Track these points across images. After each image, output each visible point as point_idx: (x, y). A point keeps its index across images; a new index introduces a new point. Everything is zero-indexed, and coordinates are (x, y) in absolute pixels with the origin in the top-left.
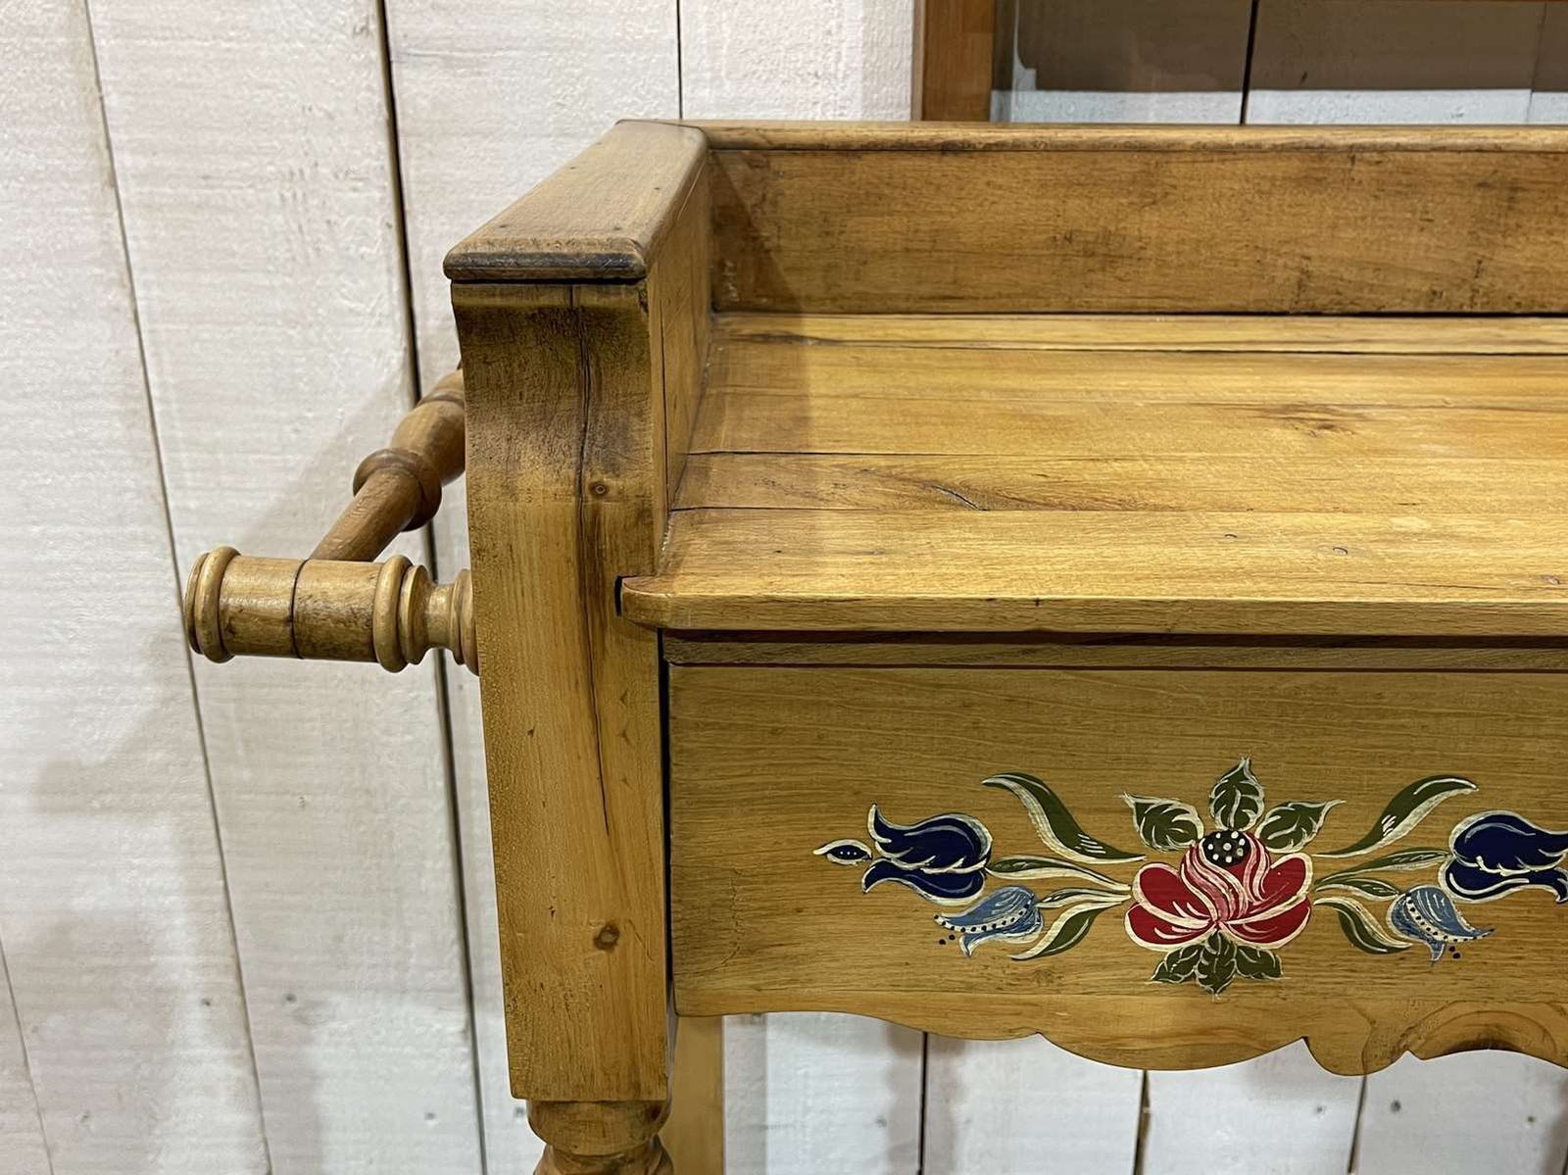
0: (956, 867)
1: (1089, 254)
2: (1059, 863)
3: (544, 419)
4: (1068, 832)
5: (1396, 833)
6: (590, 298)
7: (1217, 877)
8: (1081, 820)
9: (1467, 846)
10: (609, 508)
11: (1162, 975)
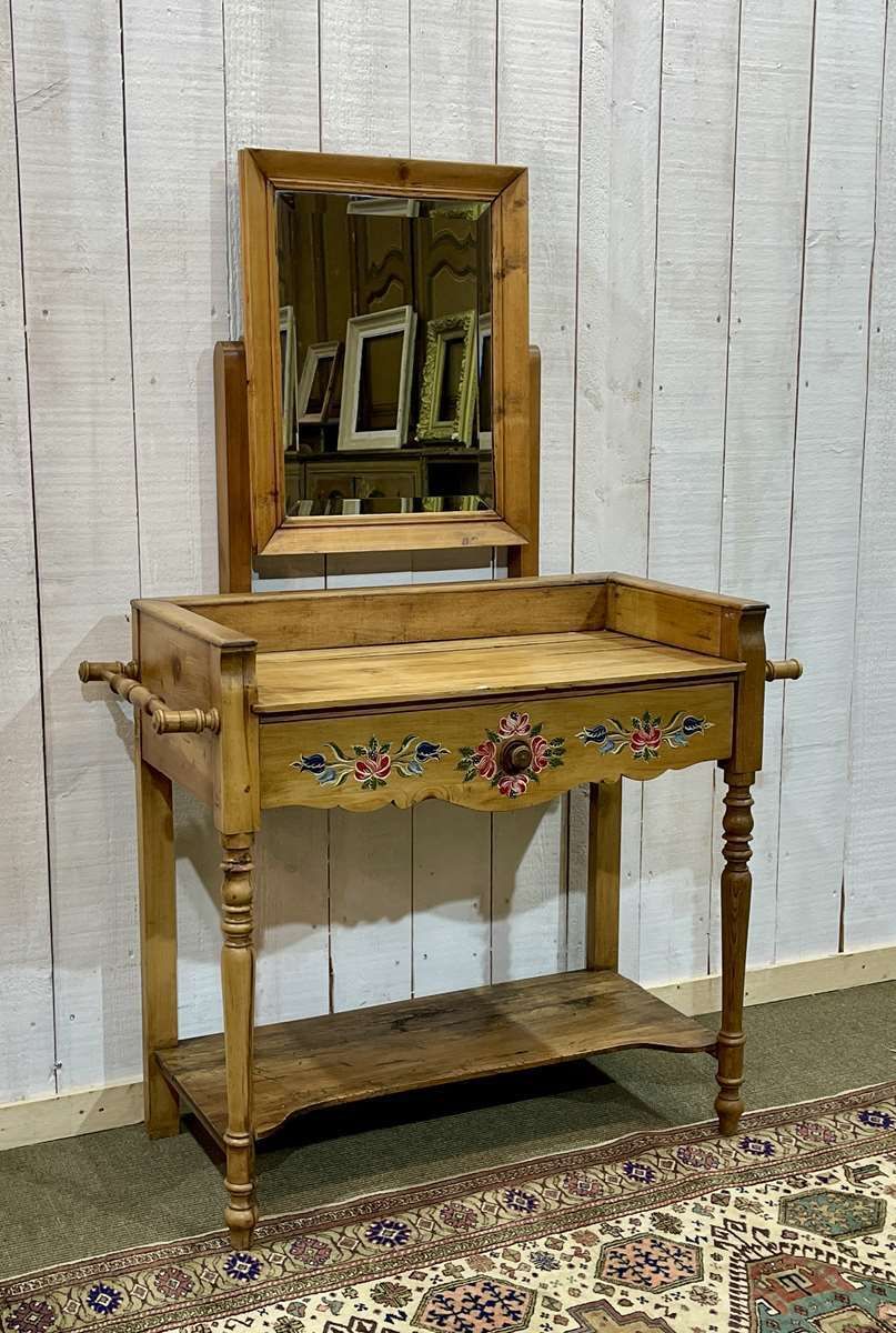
0: (319, 766)
1: (291, 632)
2: (339, 762)
3: (236, 674)
4: (341, 755)
5: (405, 749)
6: (247, 649)
7: (372, 763)
8: (345, 752)
9: (420, 750)
10: (250, 691)
11: (363, 787)
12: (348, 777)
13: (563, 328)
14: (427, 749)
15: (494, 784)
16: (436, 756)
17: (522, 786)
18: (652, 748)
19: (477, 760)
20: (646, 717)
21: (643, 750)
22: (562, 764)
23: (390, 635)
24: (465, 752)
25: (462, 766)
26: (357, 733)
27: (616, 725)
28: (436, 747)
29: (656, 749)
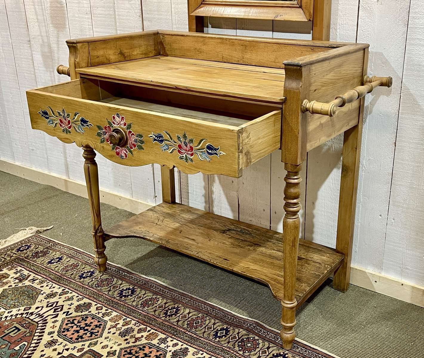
0: (47, 116)
2: (54, 117)
5: (76, 118)
7: (64, 121)
9: (81, 121)
11: (63, 131)
12: (57, 125)
14: (84, 121)
15: (113, 149)
16: (88, 126)
17: (125, 154)
18: (189, 156)
19: (105, 133)
20: (185, 137)
21: (184, 156)
22: (143, 149)
24: (99, 128)
25: (99, 135)
26: (58, 105)
27: (168, 136)
28: (88, 121)
29: (191, 157)
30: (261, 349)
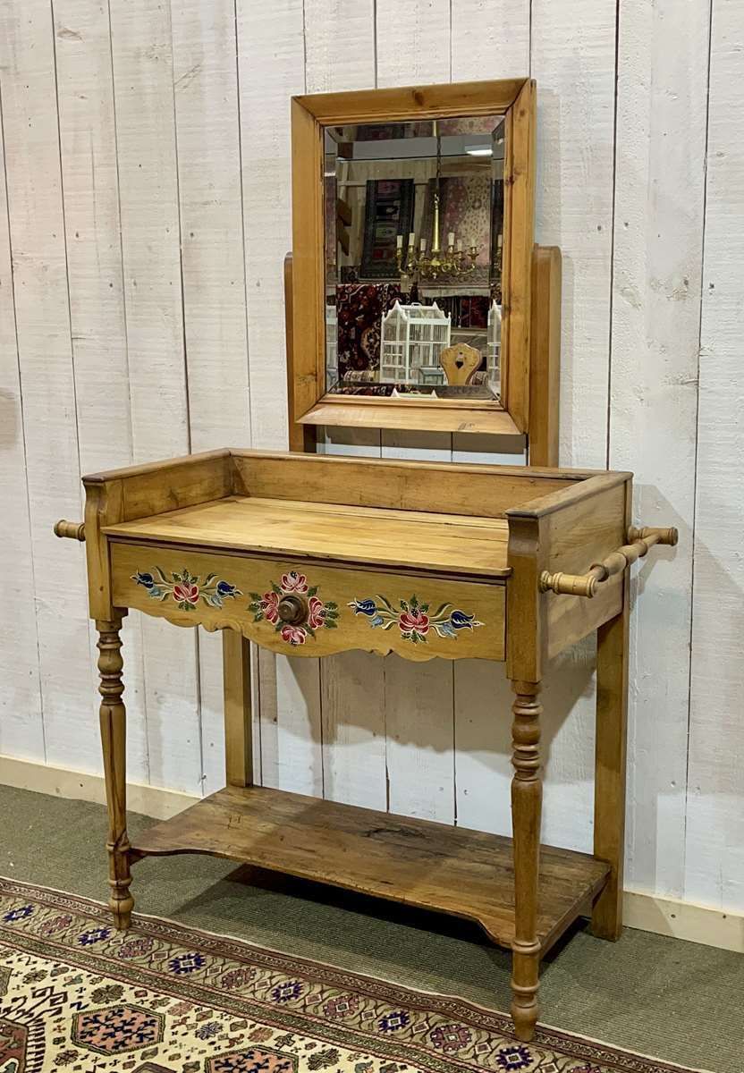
0: (149, 583)
2: (163, 583)
3: (95, 501)
4: (164, 578)
5: (209, 583)
7: (185, 589)
8: (166, 576)
9: (220, 587)
11: (179, 607)
12: (169, 597)
13: (599, 228)
14: (224, 587)
15: (278, 630)
16: (232, 595)
17: (301, 638)
18: (420, 632)
19: (264, 605)
20: (414, 602)
21: (411, 632)
22: (335, 626)
23: (389, 501)
24: (255, 596)
25: (253, 608)
26: (177, 563)
27: (384, 603)
28: (233, 588)
29: (423, 634)
30: (476, 1044)
